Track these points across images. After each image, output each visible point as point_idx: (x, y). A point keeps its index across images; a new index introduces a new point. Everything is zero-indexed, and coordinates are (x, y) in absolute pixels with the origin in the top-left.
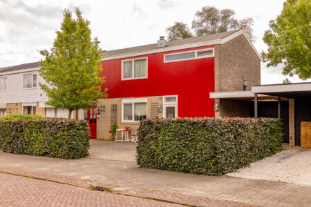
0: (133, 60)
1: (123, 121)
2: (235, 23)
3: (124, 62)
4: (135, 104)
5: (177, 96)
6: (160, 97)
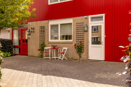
1: (50, 40)
4: (61, 25)
5: (104, 15)
6: (85, 17)
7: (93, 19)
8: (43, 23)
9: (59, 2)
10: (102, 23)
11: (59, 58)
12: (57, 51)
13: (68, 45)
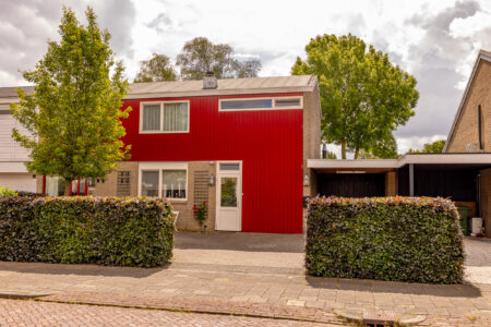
0: (162, 103)
2: (236, 65)
3: (145, 107)
4: (164, 171)
5: (241, 162)
6: (212, 162)
7: (223, 167)
8: (129, 166)
9: (161, 131)
10: (237, 175)
13: (180, 206)
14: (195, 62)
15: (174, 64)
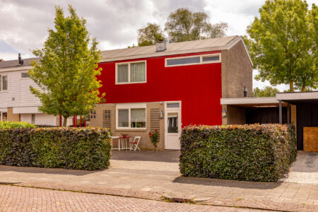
0: (129, 63)
1: (117, 128)
2: (209, 28)
3: (119, 66)
4: (132, 109)
5: (180, 102)
6: (161, 102)
7: (169, 105)
8: (109, 106)
9: (129, 82)
10: (178, 110)
11: (131, 149)
12: (128, 140)
13: (141, 133)
14: (178, 27)
15: (163, 30)
